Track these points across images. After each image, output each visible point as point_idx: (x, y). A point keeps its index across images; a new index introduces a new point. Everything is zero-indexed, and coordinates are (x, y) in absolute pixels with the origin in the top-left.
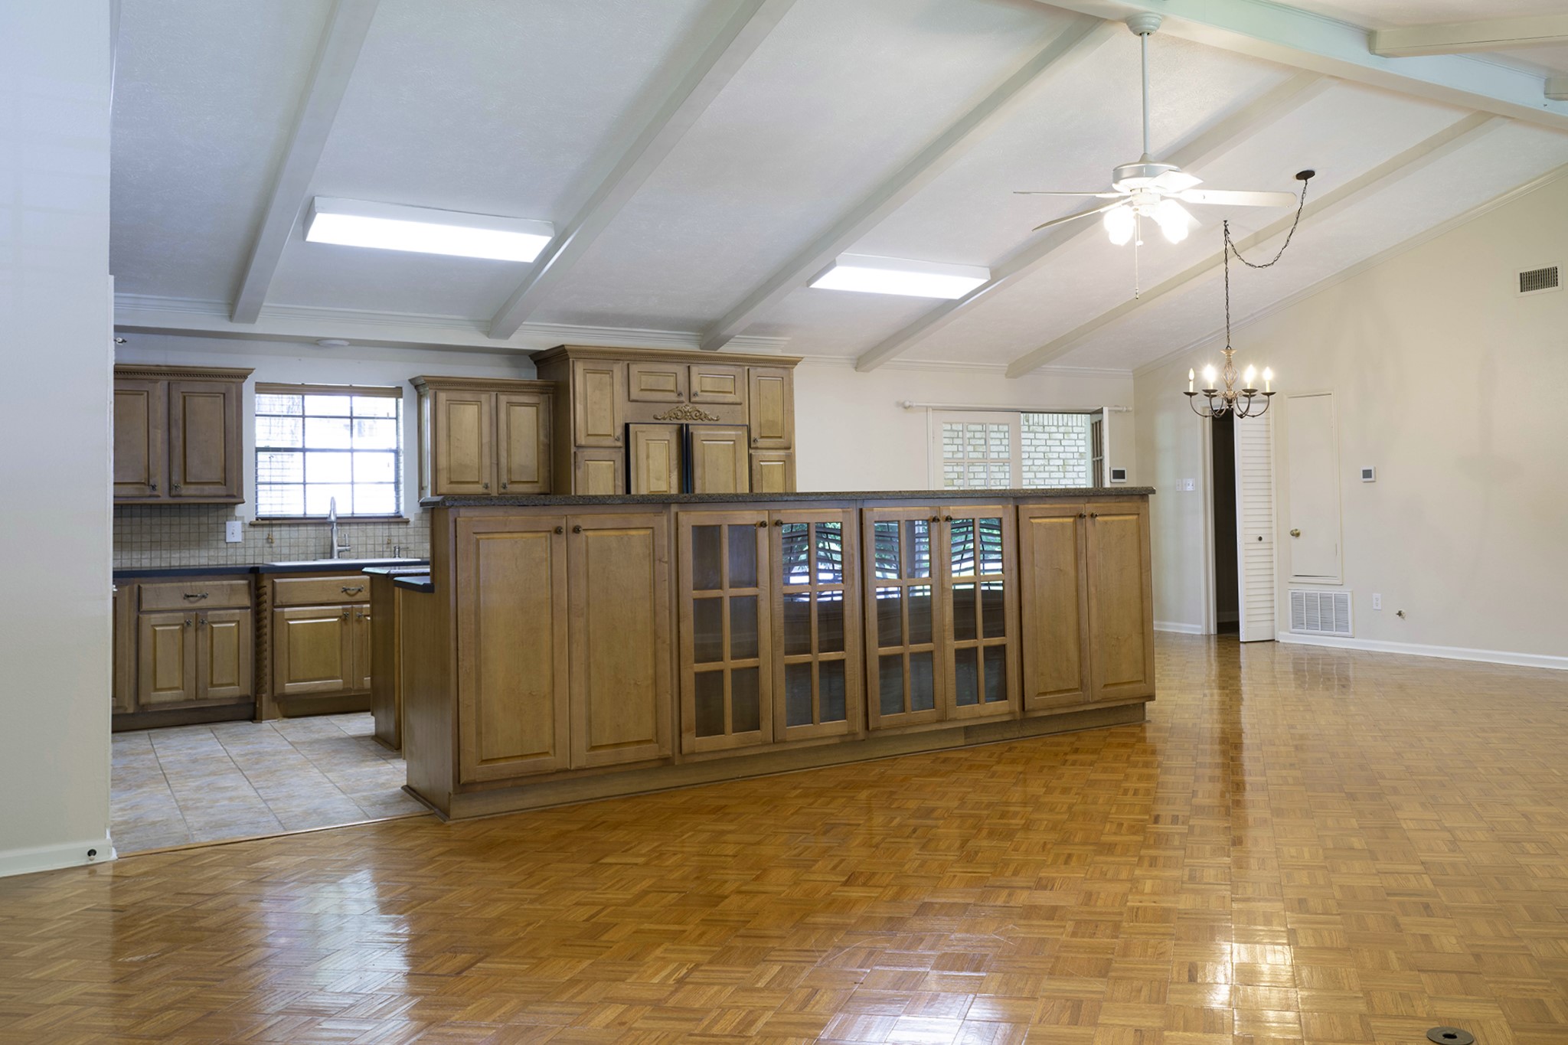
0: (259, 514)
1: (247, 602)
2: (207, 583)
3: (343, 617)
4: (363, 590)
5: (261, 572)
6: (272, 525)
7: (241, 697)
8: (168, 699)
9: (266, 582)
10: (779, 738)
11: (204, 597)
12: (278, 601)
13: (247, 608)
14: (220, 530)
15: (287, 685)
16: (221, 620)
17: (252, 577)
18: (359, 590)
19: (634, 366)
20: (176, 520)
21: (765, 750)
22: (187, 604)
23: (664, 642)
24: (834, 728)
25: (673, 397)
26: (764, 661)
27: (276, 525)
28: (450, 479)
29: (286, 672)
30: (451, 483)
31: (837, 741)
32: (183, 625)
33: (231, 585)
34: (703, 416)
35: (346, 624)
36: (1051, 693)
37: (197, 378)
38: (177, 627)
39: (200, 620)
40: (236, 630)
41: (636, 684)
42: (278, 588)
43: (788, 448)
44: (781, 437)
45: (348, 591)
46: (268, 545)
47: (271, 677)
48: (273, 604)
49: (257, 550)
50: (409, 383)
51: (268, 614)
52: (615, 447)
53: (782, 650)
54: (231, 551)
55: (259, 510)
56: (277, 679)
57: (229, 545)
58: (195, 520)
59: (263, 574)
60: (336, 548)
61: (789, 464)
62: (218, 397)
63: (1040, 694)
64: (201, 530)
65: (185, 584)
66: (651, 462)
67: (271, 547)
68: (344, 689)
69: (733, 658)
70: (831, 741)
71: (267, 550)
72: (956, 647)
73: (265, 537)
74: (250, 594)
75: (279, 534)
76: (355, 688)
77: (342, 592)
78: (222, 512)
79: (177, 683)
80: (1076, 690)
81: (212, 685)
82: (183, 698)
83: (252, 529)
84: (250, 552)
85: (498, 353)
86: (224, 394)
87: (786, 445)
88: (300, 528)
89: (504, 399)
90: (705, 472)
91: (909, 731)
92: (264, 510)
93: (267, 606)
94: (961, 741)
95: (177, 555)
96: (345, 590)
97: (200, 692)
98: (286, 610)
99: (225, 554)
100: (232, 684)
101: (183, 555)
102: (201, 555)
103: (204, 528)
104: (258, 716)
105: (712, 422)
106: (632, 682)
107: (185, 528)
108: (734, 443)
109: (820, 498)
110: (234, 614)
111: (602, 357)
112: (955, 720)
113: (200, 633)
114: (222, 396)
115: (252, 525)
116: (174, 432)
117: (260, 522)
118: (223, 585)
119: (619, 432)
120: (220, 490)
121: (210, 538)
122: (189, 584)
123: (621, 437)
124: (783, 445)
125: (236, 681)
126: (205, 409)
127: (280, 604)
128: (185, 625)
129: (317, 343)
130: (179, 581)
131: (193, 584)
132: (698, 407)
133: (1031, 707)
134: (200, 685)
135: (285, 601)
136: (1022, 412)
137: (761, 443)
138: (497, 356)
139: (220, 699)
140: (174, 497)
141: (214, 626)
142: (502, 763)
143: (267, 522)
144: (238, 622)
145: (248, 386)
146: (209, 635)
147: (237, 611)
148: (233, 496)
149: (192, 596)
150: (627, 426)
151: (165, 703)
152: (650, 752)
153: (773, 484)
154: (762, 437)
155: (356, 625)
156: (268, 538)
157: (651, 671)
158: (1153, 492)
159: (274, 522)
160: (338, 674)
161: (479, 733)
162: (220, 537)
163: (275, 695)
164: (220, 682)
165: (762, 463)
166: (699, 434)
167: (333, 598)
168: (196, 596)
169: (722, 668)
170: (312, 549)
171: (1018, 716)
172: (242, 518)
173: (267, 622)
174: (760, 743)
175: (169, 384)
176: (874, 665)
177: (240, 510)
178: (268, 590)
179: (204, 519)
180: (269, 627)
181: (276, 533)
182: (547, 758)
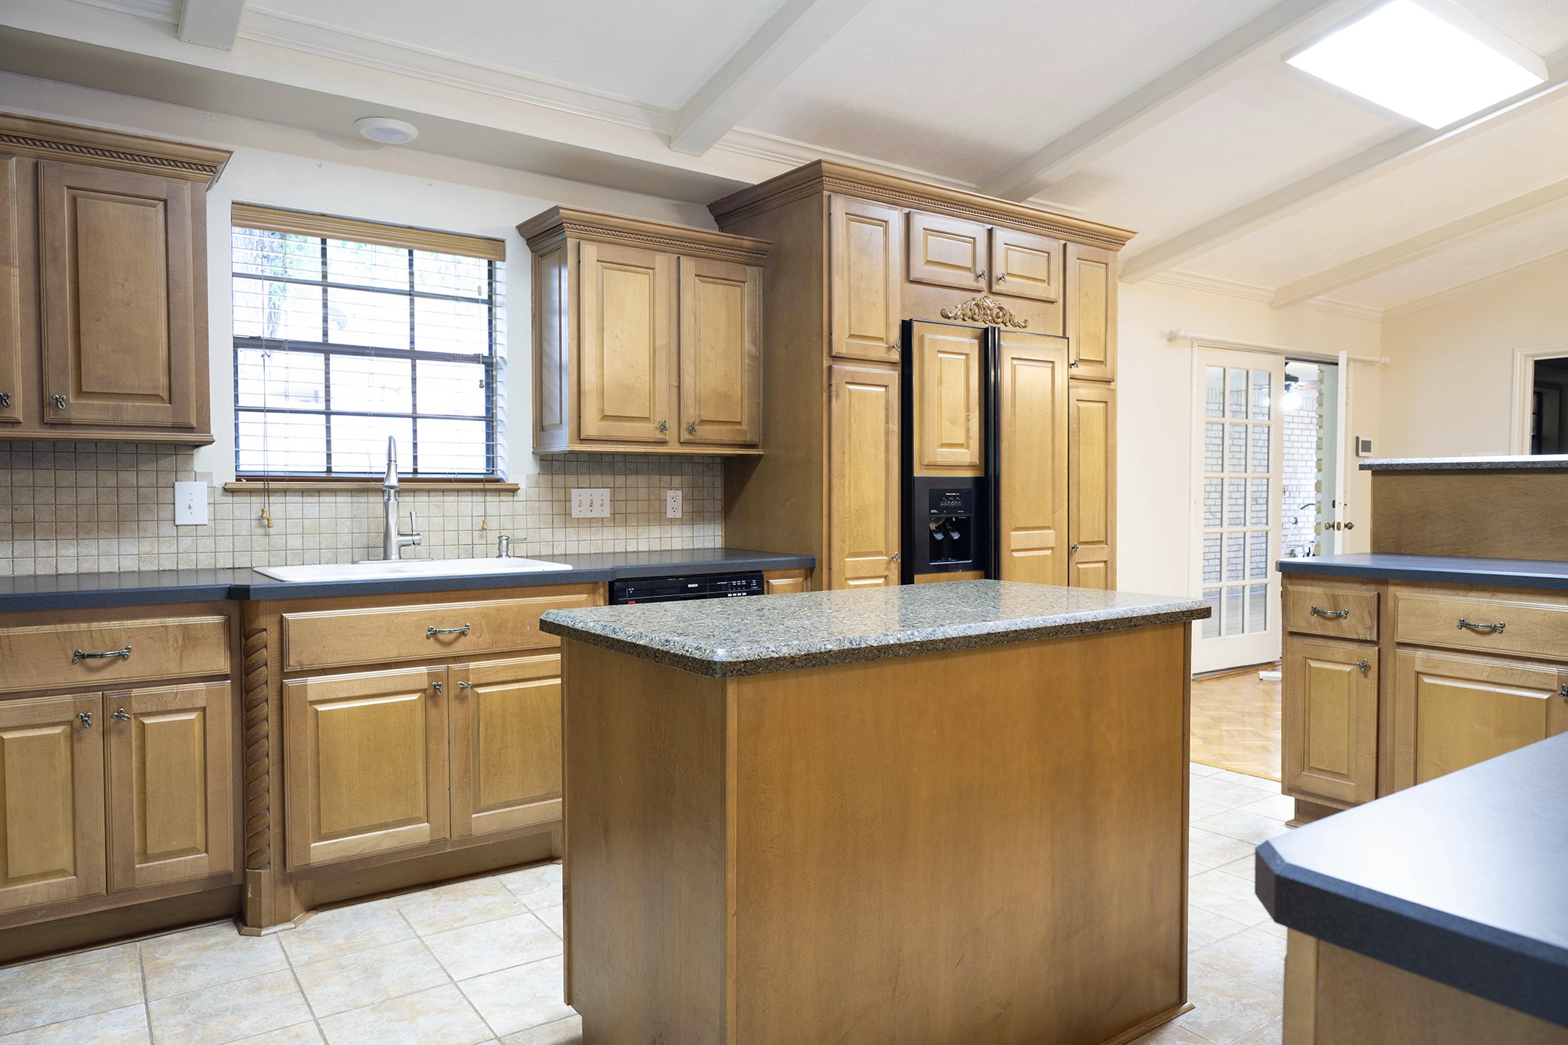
0: (242, 468)
1: (221, 662)
2: (129, 623)
3: (431, 691)
4: (469, 632)
5: (252, 598)
6: (267, 492)
7: (212, 878)
8: (40, 899)
9: (267, 623)
11: (122, 657)
12: (293, 663)
13: (225, 677)
14: (161, 498)
15: (313, 845)
16: (160, 708)
17: (233, 608)
18: (463, 633)
19: (915, 218)
20: (67, 477)
22: (80, 676)
25: (967, 279)
27: (276, 491)
28: (602, 410)
29: (311, 820)
30: (605, 418)
32: (71, 723)
33: (186, 627)
34: (1007, 318)
35: (436, 705)
37: (104, 160)
38: (57, 730)
39: (112, 708)
40: (197, 728)
42: (293, 634)
43: (1110, 383)
44: (1103, 364)
45: (440, 636)
46: (260, 531)
47: (278, 830)
48: (282, 668)
49: (238, 540)
50: (516, 232)
51: (271, 692)
52: (889, 362)
54: (186, 543)
55: (241, 461)
56: (293, 834)
57: (182, 530)
58: (110, 480)
59: (258, 601)
60: (395, 539)
62: (154, 206)
64: (122, 500)
65: (74, 627)
66: (943, 391)
67: (267, 535)
68: (431, 842)
71: (260, 541)
73: (256, 514)
74: (231, 648)
75: (285, 509)
76: (455, 837)
77: (428, 638)
78: (166, 463)
79: (64, 859)
81: (146, 857)
82: (75, 894)
83: (229, 499)
84: (225, 544)
85: (661, 195)
86: (165, 202)
87: (1108, 377)
88: (322, 499)
89: (690, 268)
92: (251, 463)
93: (268, 673)
95: (72, 551)
96: (433, 634)
97: (117, 876)
98: (312, 680)
99: (174, 549)
100: (194, 850)
101: (83, 551)
102: (122, 552)
103: (128, 496)
104: (250, 916)
105: (1018, 330)
107: (87, 495)
108: (1053, 368)
110: (192, 693)
111: (872, 194)
113: (114, 741)
114: (161, 205)
115: (228, 491)
116: (50, 275)
117: (244, 484)
118: (166, 627)
119: (895, 335)
120: (161, 412)
121: (142, 517)
122: (84, 626)
123: (898, 345)
124: (1105, 377)
125: (200, 845)
126: (122, 231)
127: (298, 669)
128: (78, 722)
130: (61, 622)
131: (95, 626)
132: (1005, 302)
134: (117, 859)
135: (307, 663)
137: (1080, 369)
138: (659, 199)
139: (165, 887)
140: (53, 425)
141: (147, 721)
143: (260, 485)
144: (204, 709)
145: (217, 202)
146: (135, 743)
147: (201, 686)
148: (190, 429)
149: (90, 656)
150: (906, 328)
151: (32, 910)
154: (1081, 360)
155: (455, 706)
156: (262, 517)
159: (273, 485)
160: (421, 813)
162: (162, 515)
163: (290, 869)
164: (164, 848)
165: (1079, 404)
166: (1005, 348)
167: (408, 652)
168: (102, 656)
170: (346, 539)
172: (208, 476)
173: (270, 709)
175: (36, 166)
177: (203, 458)
178: (271, 636)
179: (129, 477)
180: (273, 719)
181: (277, 506)
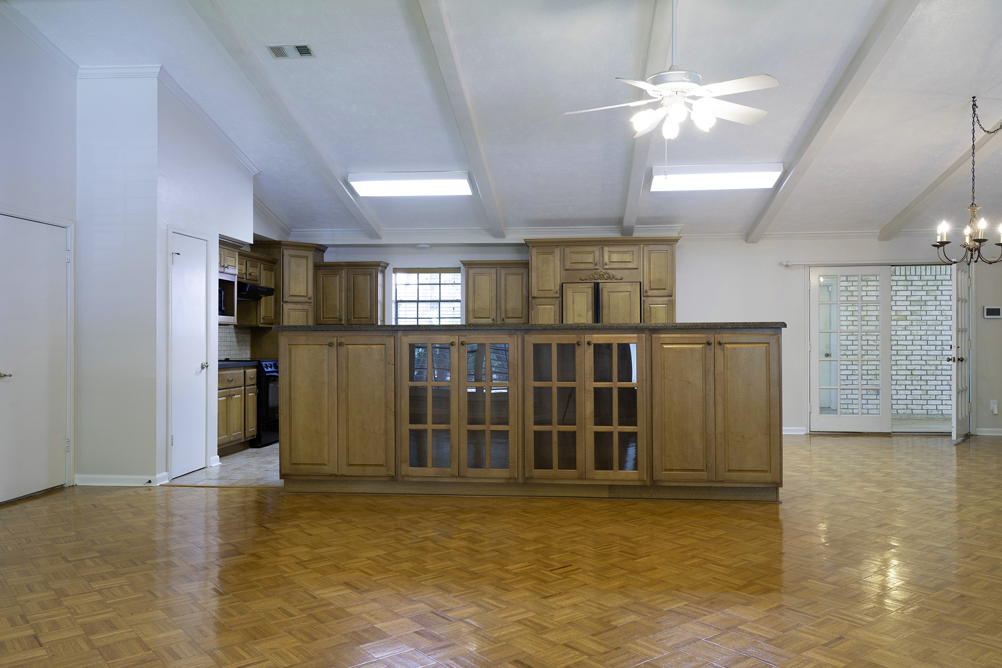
10: (461, 474)
19: (567, 249)
21: (454, 480)
23: (391, 410)
24: (499, 474)
25: (591, 266)
26: (453, 426)
28: (474, 316)
30: (475, 318)
31: (503, 481)
34: (609, 277)
36: (677, 470)
41: (374, 432)
43: (671, 296)
44: (665, 289)
50: (462, 265)
52: (555, 297)
53: (465, 421)
61: (671, 306)
63: (666, 470)
66: (575, 305)
69: (433, 423)
70: (499, 481)
72: (595, 430)
80: (702, 470)
85: (512, 246)
87: (669, 294)
89: (503, 271)
90: (610, 312)
91: (556, 482)
94: (605, 494)
105: (618, 281)
106: (372, 431)
108: (630, 294)
109: (492, 328)
111: (548, 245)
112: (593, 479)
114: (369, 275)
119: (558, 288)
120: (368, 321)
123: (559, 291)
124: (667, 294)
126: (363, 281)
129: (414, 246)
132: (609, 271)
133: (658, 478)
136: (892, 266)
137: (650, 293)
138: (510, 247)
142: (302, 466)
145: (389, 270)
150: (563, 285)
152: (382, 471)
153: (659, 317)
154: (651, 289)
157: (383, 426)
158: (785, 325)
161: (291, 449)
165: (651, 306)
166: (606, 288)
169: (426, 428)
171: (648, 483)
174: (450, 476)
175: (348, 271)
176: (530, 437)
182: (325, 467)
